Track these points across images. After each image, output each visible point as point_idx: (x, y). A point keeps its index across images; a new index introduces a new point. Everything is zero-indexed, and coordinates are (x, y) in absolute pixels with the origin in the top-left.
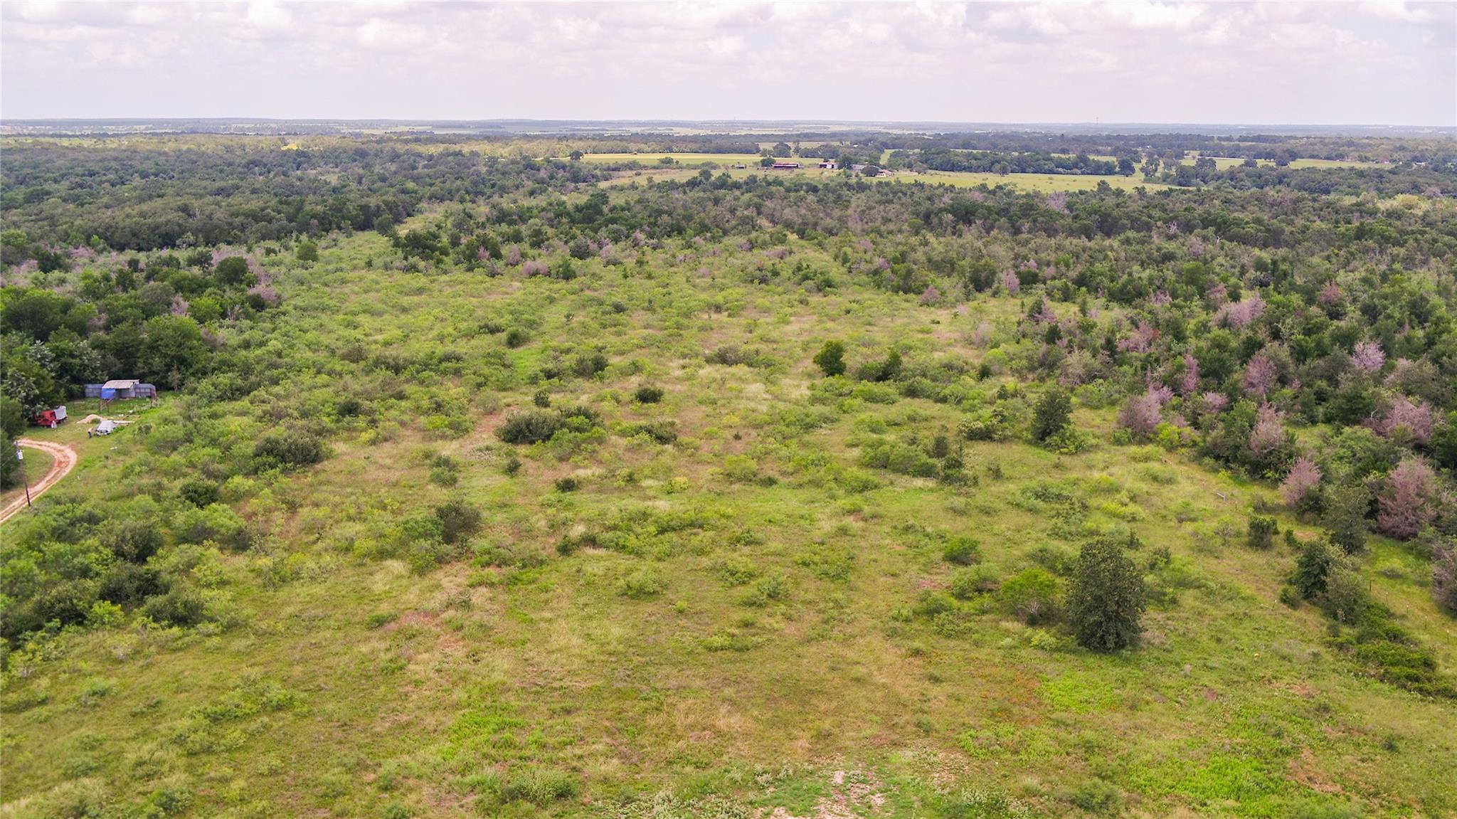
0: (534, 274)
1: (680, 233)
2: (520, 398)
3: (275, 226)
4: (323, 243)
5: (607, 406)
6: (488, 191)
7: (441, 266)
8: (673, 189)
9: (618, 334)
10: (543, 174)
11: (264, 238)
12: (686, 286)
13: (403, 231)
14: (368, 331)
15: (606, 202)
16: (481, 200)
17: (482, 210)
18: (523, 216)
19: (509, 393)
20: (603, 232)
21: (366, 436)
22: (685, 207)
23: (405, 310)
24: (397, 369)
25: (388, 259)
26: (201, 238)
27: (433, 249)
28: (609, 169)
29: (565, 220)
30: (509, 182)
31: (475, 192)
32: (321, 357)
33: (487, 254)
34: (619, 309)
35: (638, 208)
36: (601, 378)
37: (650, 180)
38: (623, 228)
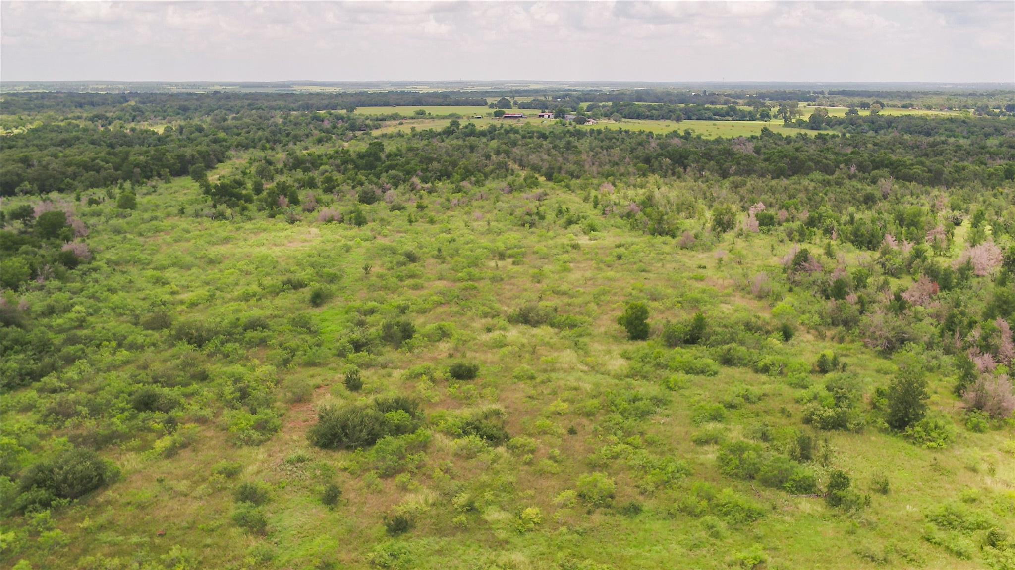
0: (330, 220)
1: (448, 177)
2: (330, 375)
3: (103, 173)
4: (144, 189)
5: (422, 386)
6: (284, 139)
7: (246, 213)
8: (432, 137)
9: (416, 287)
10: (327, 125)
11: (93, 185)
12: (466, 231)
13: (213, 178)
14: (175, 288)
15: (382, 150)
16: (278, 147)
17: (280, 156)
18: (315, 163)
19: (318, 370)
20: (384, 178)
21: (162, 444)
22: (447, 153)
23: (211, 262)
24: (199, 341)
25: (199, 207)
26: (36, 187)
27: (239, 197)
28: (377, 120)
29: (350, 166)
30: (300, 132)
31: (275, 139)
32: (123, 327)
33: (287, 200)
34: (412, 258)
35: (411, 154)
36: (410, 350)
37: (413, 129)
38: (401, 174)
